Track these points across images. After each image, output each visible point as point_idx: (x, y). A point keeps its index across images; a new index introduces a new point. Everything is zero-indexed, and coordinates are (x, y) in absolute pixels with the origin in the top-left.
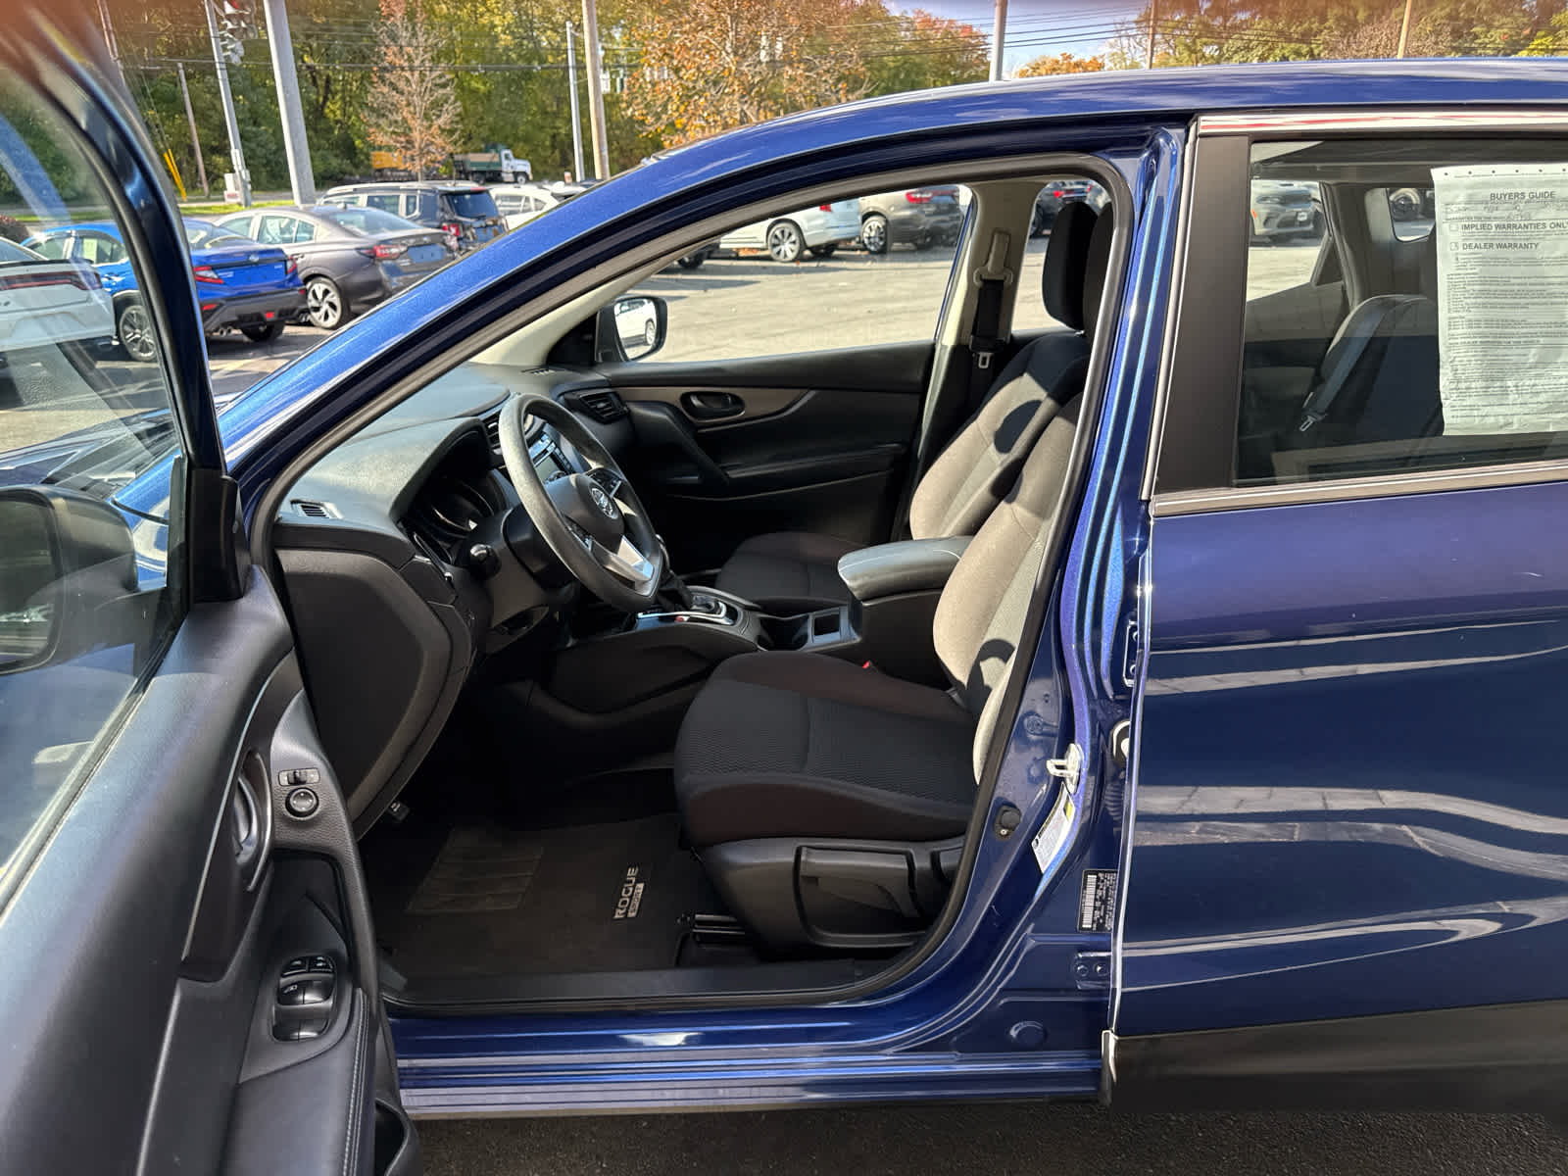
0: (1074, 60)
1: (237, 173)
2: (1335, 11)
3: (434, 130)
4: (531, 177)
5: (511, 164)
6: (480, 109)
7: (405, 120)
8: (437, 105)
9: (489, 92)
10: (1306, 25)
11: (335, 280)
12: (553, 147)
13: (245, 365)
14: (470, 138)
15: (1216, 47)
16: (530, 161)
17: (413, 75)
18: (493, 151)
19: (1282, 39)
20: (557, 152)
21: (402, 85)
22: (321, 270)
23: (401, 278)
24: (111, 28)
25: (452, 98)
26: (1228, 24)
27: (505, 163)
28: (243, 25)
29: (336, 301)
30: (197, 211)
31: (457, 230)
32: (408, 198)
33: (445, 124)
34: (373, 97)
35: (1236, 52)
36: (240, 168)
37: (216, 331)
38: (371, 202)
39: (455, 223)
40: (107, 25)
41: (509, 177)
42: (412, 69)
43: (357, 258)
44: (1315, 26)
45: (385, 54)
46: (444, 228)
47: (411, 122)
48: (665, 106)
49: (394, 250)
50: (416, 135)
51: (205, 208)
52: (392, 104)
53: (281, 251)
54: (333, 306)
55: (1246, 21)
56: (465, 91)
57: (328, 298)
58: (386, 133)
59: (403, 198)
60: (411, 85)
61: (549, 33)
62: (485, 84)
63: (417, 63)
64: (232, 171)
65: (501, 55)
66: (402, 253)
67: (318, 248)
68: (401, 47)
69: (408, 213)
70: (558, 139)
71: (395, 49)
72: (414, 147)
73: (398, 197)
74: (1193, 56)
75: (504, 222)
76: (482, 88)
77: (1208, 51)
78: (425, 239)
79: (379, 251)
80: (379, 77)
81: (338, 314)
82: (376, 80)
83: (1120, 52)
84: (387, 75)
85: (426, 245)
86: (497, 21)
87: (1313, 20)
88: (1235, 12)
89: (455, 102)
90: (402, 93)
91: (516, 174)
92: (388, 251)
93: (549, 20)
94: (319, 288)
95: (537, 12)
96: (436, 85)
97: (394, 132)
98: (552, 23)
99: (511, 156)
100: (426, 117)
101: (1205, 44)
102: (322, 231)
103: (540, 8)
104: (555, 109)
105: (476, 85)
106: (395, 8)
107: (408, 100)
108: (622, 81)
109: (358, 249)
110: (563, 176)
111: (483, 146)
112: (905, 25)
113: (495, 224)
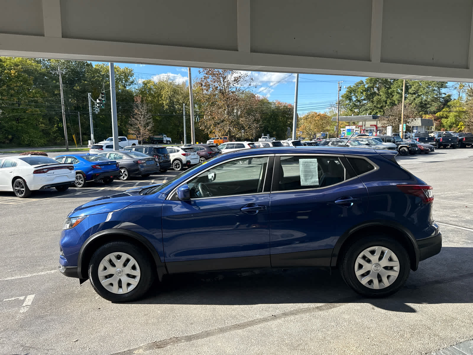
0: (318, 114)
1: (92, 140)
2: (389, 101)
3: (146, 130)
4: (171, 142)
5: (166, 139)
6: (158, 124)
7: (139, 127)
8: (147, 124)
9: (161, 120)
10: (382, 104)
11: (127, 168)
12: (178, 134)
13: (105, 188)
14: (155, 132)
15: (358, 110)
16: (171, 138)
17: (142, 116)
18: (161, 135)
19: (376, 108)
20: (179, 136)
21: (139, 119)
22: (125, 166)
23: (143, 168)
24: (64, 104)
25: (152, 122)
26: (361, 104)
27: (164, 138)
28: (101, 105)
29: (127, 173)
30: (80, 150)
31: (157, 157)
32: (145, 149)
33: (150, 128)
34: (130, 121)
35: (363, 111)
36: (93, 139)
37: (98, 180)
38: (135, 150)
39: (157, 155)
40: (63, 103)
41: (165, 142)
42: (142, 115)
43: (133, 163)
44: (384, 105)
45: (135, 111)
46: (154, 156)
47: (140, 128)
48: (210, 127)
49: (143, 162)
50: (141, 131)
51: (82, 149)
52: (136, 123)
53: (116, 161)
54: (126, 175)
55: (365, 103)
56: (155, 120)
57: (125, 173)
58: (133, 131)
59: (144, 149)
60: (141, 119)
61: (178, 105)
62: (160, 118)
63: (143, 113)
64: (91, 140)
65: (165, 111)
66: (144, 162)
67: (123, 161)
68: (139, 109)
69: (145, 153)
70: (179, 132)
71: (137, 110)
72: (140, 134)
73: (143, 149)
74: (352, 112)
75: (169, 155)
76: (159, 119)
77: (356, 110)
78: (150, 159)
79: (139, 162)
80: (132, 117)
81: (127, 177)
82: (131, 117)
83: (332, 111)
84: (135, 116)
85: (150, 160)
86: (164, 102)
87: (383, 103)
88: (362, 101)
89: (152, 123)
90: (138, 121)
91: (167, 141)
92: (141, 162)
93: (178, 103)
94: (123, 171)
95: (175, 100)
96: (148, 119)
97: (135, 130)
98: (179, 103)
99: (166, 136)
100: (145, 127)
101: (355, 109)
102: (125, 157)
103: (176, 99)
104: (179, 124)
105: (158, 118)
106: (138, 100)
107: (140, 122)
108: (198, 119)
109: (133, 161)
110: (181, 142)
111: (158, 134)
112: (273, 104)
113: (167, 155)
